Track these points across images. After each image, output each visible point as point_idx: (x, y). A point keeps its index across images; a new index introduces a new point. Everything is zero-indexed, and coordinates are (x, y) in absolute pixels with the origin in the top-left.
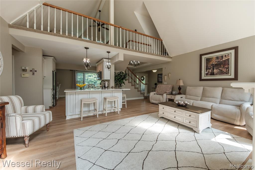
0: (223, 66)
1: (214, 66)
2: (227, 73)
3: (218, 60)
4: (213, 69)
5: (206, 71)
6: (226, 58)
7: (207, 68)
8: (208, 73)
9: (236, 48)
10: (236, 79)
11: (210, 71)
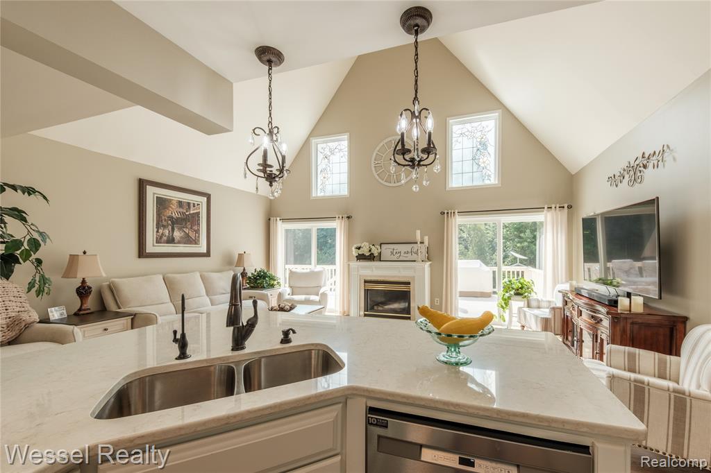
0: (190, 226)
1: (175, 222)
2: (196, 242)
3: (181, 210)
4: (173, 230)
5: (157, 232)
6: (194, 210)
7: (159, 225)
8: (161, 237)
9: (208, 197)
10: (208, 254)
11: (166, 232)
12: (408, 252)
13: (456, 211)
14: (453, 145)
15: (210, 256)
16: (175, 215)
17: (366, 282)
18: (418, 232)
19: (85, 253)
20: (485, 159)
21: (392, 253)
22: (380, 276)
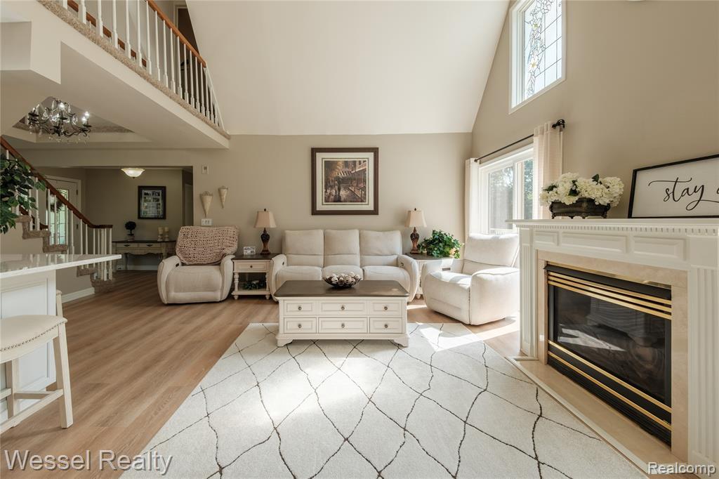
0: (355, 185)
1: (341, 182)
2: (362, 200)
3: (347, 170)
4: (339, 189)
5: (326, 192)
6: (360, 167)
7: (327, 185)
8: (329, 197)
9: (376, 151)
11: (334, 191)
16: (341, 175)
19: (265, 210)
21: (671, 194)
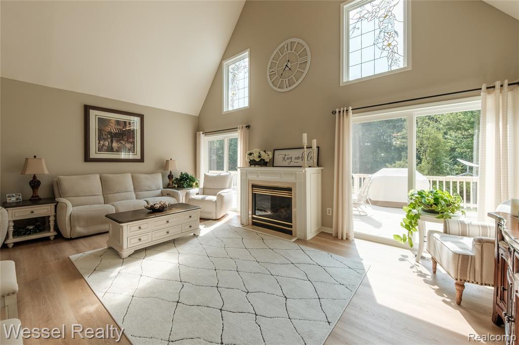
0: (126, 139)
1: (113, 136)
2: (132, 151)
4: (112, 142)
5: (99, 143)
6: (130, 127)
7: (100, 138)
8: (102, 147)
9: (142, 117)
10: (142, 160)
11: (107, 143)
12: (298, 158)
13: (350, 108)
14: (351, 33)
15: (143, 162)
16: (114, 131)
17: (253, 186)
18: (305, 136)
19: (35, 157)
20: (391, 39)
21: (284, 159)
22: (269, 182)
